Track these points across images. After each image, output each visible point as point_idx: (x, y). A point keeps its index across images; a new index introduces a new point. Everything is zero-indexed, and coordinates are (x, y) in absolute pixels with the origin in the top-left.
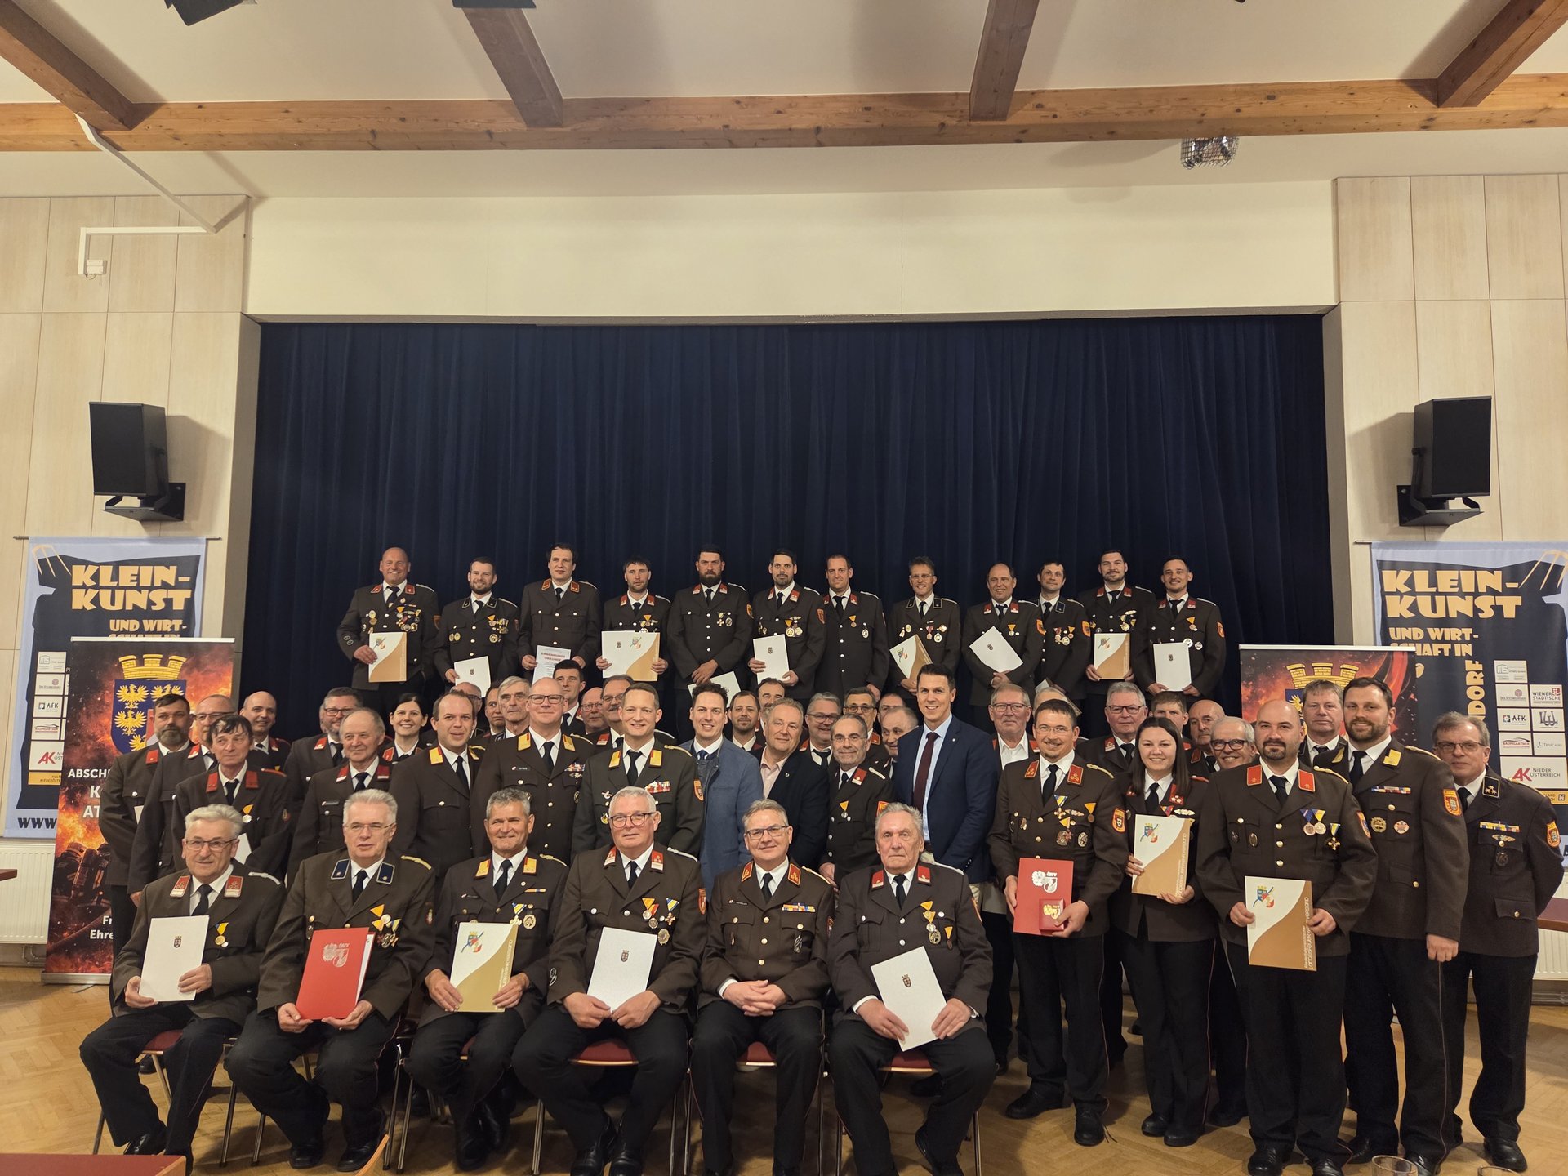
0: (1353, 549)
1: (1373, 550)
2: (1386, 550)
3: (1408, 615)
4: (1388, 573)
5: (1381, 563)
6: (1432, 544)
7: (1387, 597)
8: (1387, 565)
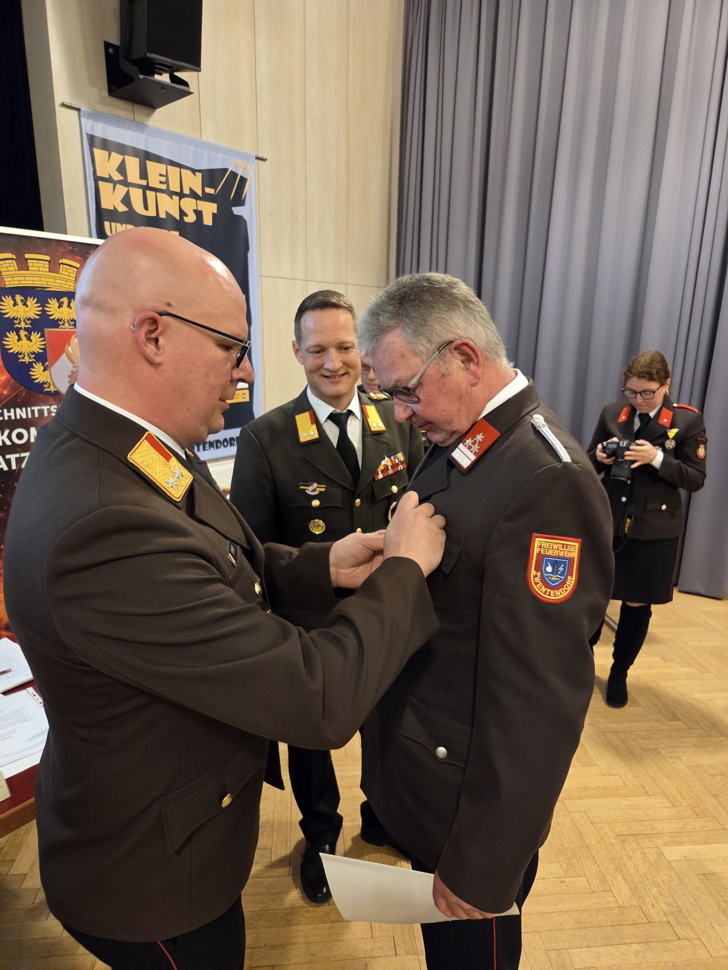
0: (60, 113)
1: (82, 119)
2: (96, 123)
3: (122, 208)
4: (98, 152)
5: (92, 138)
6: (141, 127)
7: (100, 183)
8: (97, 142)
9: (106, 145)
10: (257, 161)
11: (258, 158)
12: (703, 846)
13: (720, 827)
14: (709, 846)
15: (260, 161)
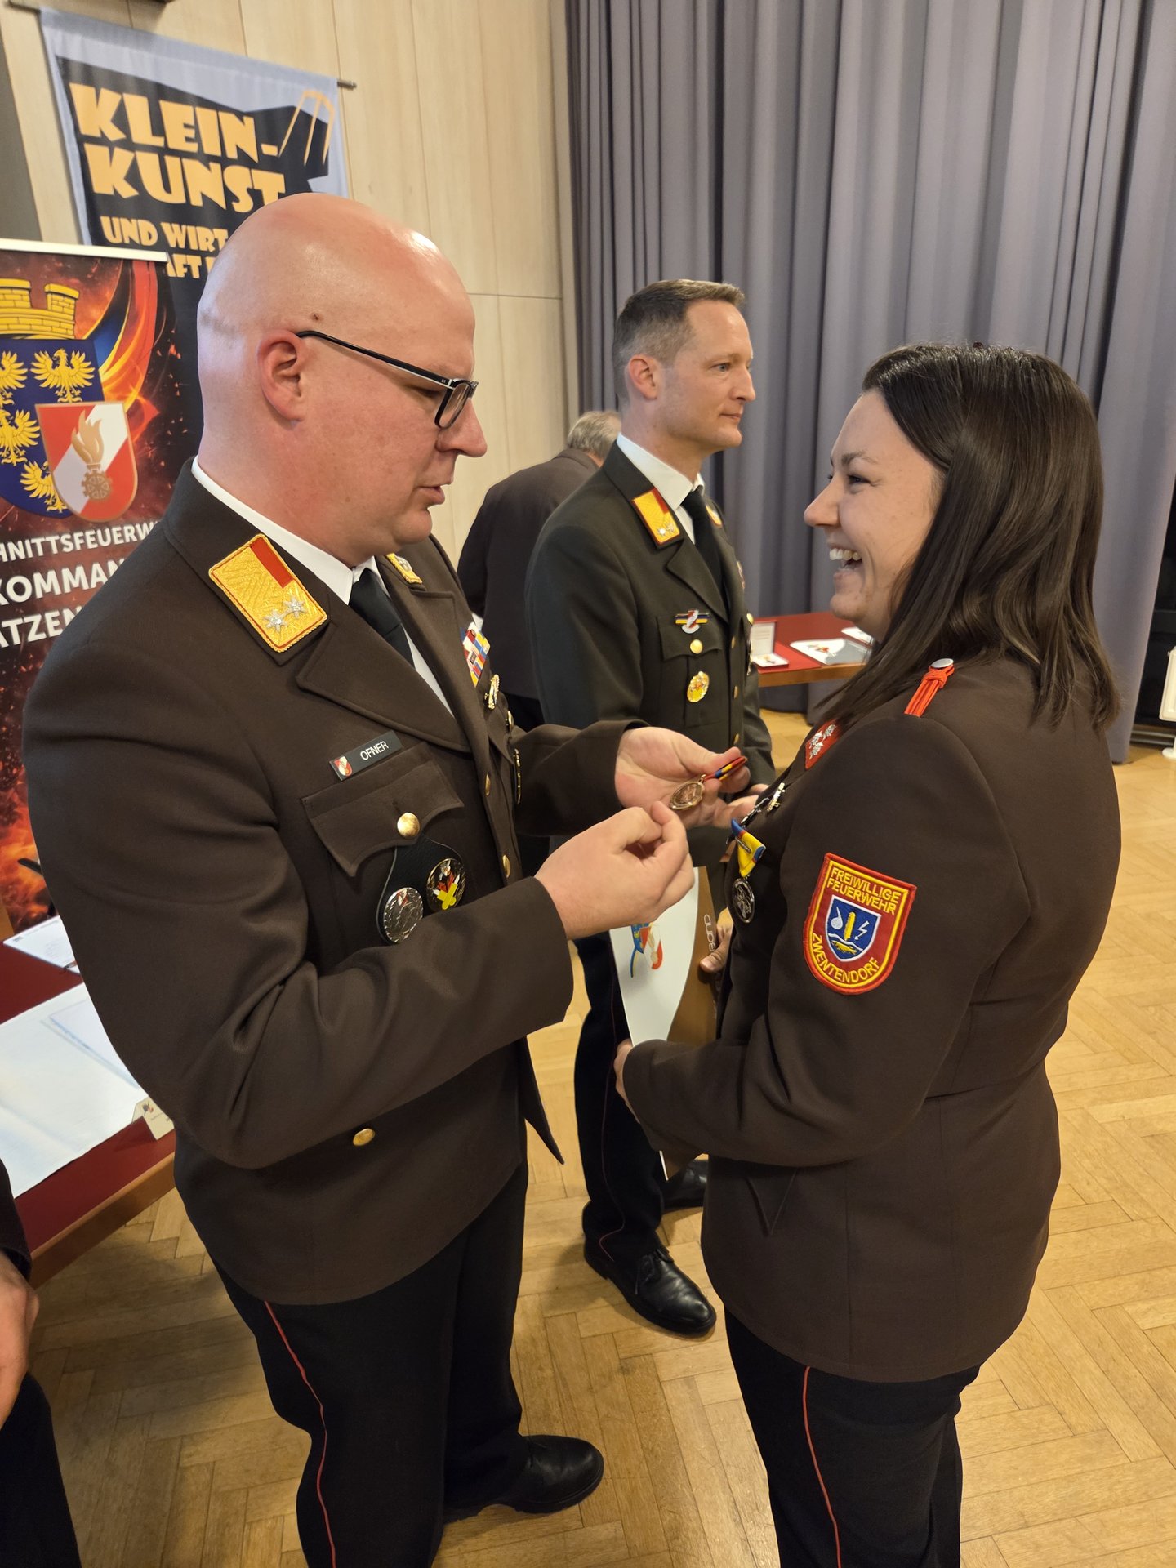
0: (8, 20)
1: (44, 29)
2: (68, 36)
3: (127, 191)
4: (79, 91)
5: (65, 64)
6: (144, 38)
7: (88, 147)
8: (76, 72)
9: (89, 75)
10: (339, 89)
11: (341, 85)
12: (1145, 1101)
13: (1164, 1074)
14: (1154, 1099)
15: (345, 91)
